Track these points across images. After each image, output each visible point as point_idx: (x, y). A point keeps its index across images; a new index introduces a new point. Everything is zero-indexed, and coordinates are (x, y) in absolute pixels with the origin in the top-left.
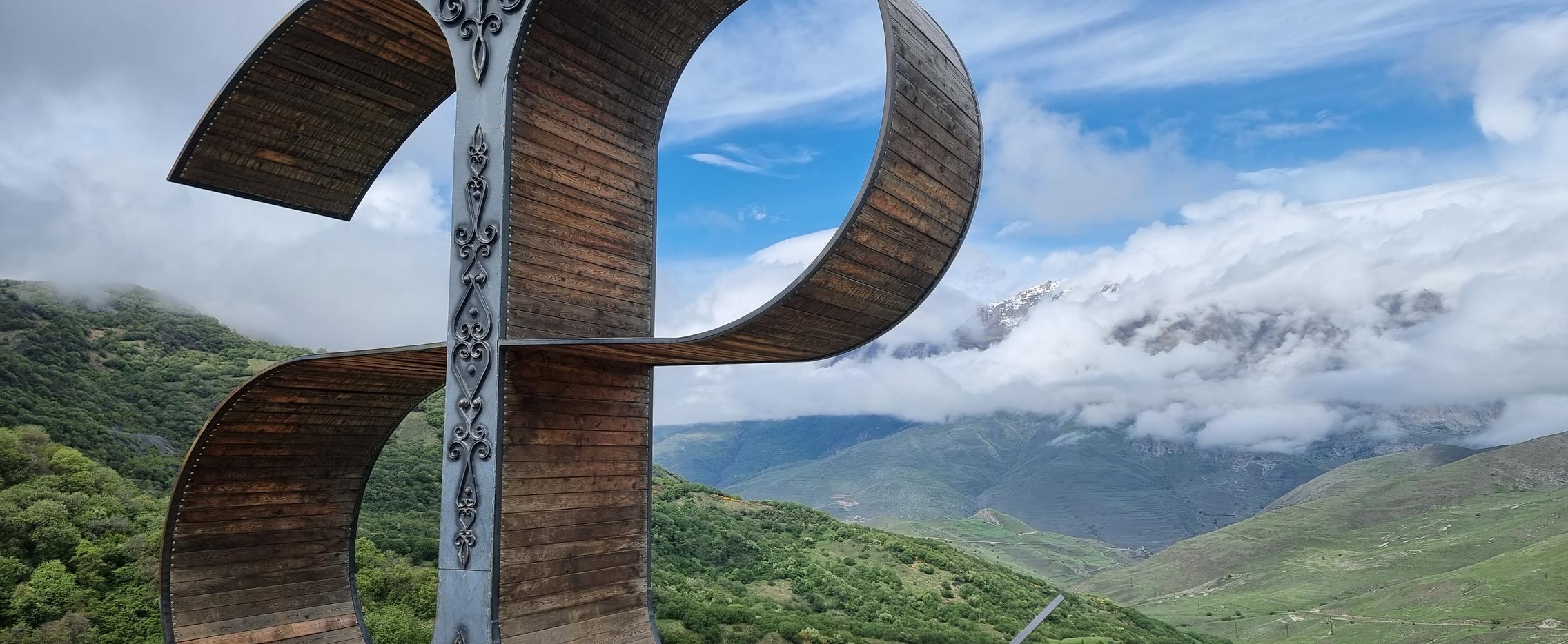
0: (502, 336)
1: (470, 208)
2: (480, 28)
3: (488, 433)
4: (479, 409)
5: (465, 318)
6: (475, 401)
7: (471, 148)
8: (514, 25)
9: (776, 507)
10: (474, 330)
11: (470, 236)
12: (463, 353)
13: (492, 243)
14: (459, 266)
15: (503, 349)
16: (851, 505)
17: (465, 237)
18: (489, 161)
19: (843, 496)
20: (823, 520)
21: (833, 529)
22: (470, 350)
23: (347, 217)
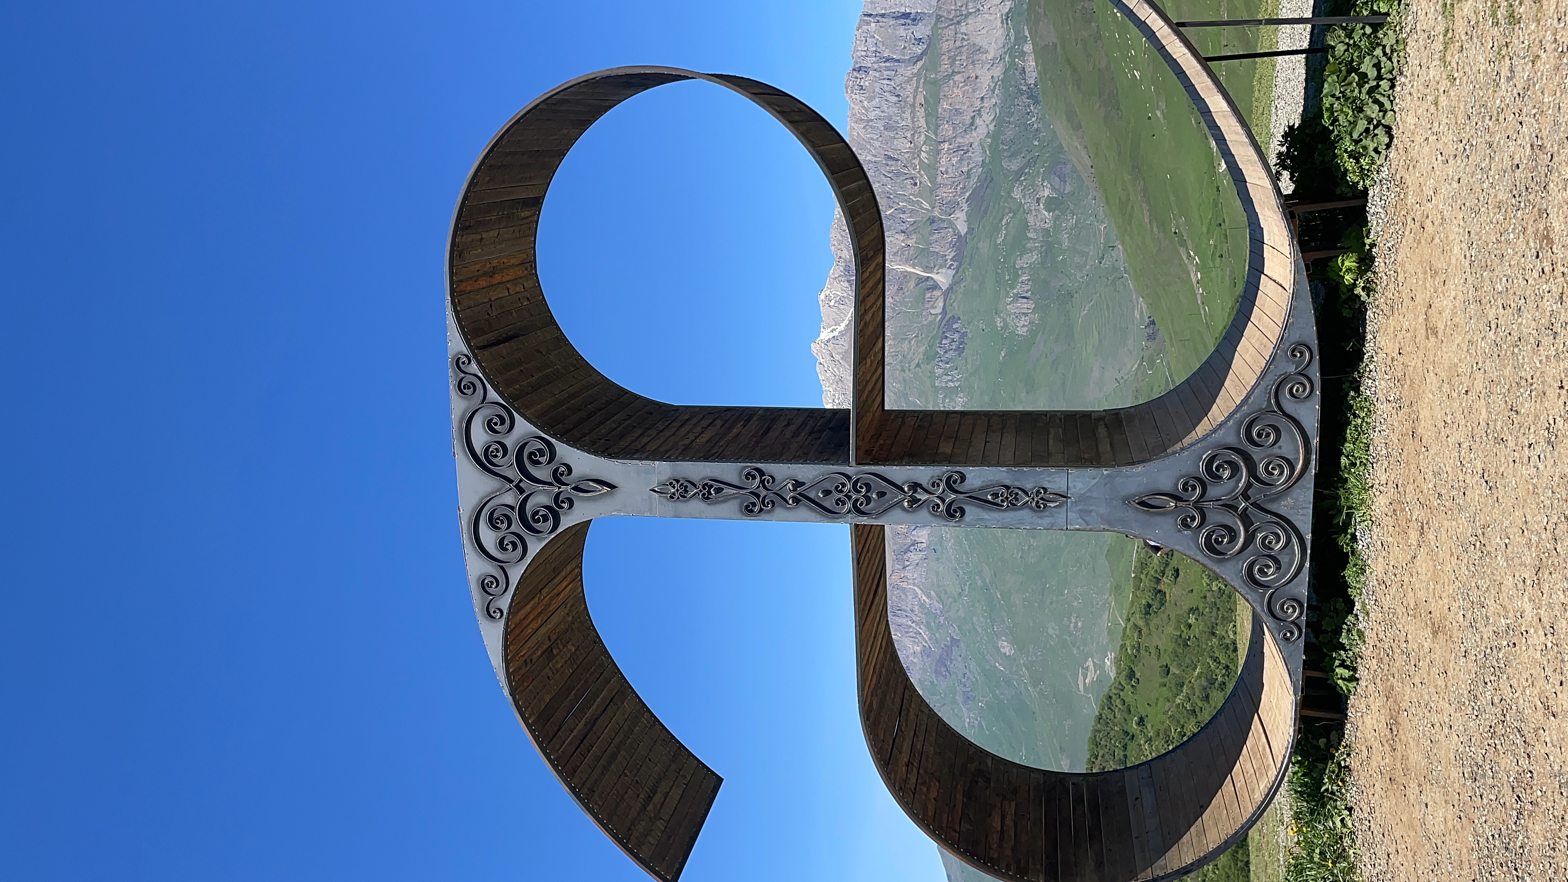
0: (846, 462)
1: (727, 499)
2: (563, 488)
3: (938, 476)
4: (915, 486)
5: (829, 503)
6: (906, 489)
7: (671, 497)
8: (565, 452)
10: (841, 491)
11: (754, 499)
12: (861, 505)
13: (761, 473)
14: (779, 511)
15: (858, 463)
16: (1092, 667)
17: (754, 505)
18: (684, 478)
19: (1081, 678)
20: (1111, 703)
21: (1122, 690)
22: (859, 496)
23: (722, 779)
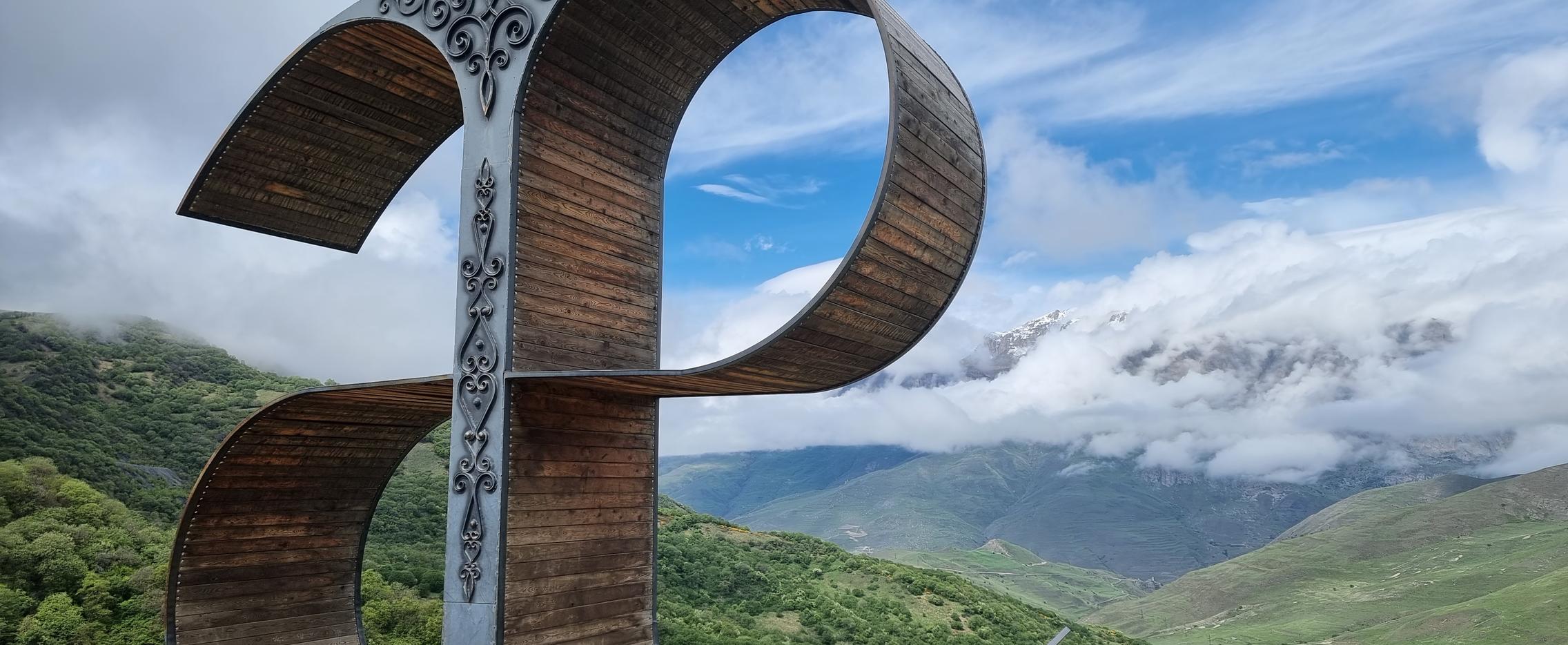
0: (508, 368)
1: (477, 241)
2: (487, 63)
3: (493, 466)
4: (485, 441)
5: (471, 350)
6: (481, 434)
7: (478, 181)
8: (521, 60)
9: (784, 537)
10: (480, 362)
11: (476, 268)
12: (469, 385)
13: (498, 276)
14: (465, 298)
15: (509, 381)
16: (859, 535)
17: (471, 270)
18: (496, 194)
19: (852, 527)
20: (831, 551)
21: (841, 560)
22: (476, 382)
23: (355, 250)
